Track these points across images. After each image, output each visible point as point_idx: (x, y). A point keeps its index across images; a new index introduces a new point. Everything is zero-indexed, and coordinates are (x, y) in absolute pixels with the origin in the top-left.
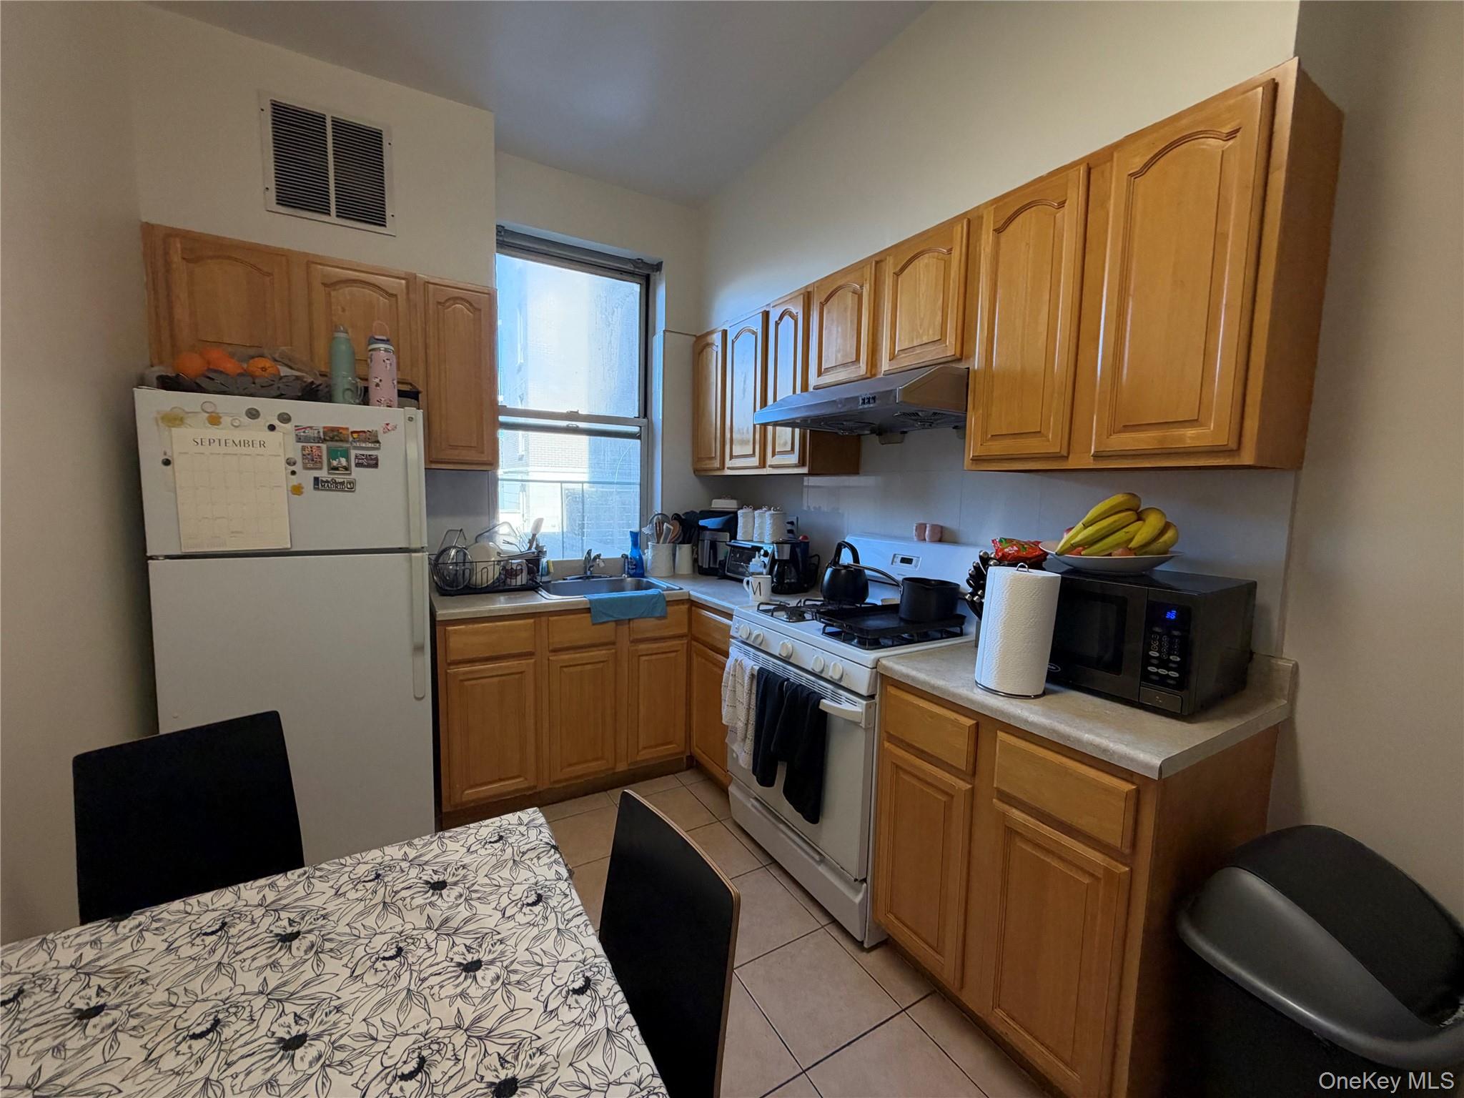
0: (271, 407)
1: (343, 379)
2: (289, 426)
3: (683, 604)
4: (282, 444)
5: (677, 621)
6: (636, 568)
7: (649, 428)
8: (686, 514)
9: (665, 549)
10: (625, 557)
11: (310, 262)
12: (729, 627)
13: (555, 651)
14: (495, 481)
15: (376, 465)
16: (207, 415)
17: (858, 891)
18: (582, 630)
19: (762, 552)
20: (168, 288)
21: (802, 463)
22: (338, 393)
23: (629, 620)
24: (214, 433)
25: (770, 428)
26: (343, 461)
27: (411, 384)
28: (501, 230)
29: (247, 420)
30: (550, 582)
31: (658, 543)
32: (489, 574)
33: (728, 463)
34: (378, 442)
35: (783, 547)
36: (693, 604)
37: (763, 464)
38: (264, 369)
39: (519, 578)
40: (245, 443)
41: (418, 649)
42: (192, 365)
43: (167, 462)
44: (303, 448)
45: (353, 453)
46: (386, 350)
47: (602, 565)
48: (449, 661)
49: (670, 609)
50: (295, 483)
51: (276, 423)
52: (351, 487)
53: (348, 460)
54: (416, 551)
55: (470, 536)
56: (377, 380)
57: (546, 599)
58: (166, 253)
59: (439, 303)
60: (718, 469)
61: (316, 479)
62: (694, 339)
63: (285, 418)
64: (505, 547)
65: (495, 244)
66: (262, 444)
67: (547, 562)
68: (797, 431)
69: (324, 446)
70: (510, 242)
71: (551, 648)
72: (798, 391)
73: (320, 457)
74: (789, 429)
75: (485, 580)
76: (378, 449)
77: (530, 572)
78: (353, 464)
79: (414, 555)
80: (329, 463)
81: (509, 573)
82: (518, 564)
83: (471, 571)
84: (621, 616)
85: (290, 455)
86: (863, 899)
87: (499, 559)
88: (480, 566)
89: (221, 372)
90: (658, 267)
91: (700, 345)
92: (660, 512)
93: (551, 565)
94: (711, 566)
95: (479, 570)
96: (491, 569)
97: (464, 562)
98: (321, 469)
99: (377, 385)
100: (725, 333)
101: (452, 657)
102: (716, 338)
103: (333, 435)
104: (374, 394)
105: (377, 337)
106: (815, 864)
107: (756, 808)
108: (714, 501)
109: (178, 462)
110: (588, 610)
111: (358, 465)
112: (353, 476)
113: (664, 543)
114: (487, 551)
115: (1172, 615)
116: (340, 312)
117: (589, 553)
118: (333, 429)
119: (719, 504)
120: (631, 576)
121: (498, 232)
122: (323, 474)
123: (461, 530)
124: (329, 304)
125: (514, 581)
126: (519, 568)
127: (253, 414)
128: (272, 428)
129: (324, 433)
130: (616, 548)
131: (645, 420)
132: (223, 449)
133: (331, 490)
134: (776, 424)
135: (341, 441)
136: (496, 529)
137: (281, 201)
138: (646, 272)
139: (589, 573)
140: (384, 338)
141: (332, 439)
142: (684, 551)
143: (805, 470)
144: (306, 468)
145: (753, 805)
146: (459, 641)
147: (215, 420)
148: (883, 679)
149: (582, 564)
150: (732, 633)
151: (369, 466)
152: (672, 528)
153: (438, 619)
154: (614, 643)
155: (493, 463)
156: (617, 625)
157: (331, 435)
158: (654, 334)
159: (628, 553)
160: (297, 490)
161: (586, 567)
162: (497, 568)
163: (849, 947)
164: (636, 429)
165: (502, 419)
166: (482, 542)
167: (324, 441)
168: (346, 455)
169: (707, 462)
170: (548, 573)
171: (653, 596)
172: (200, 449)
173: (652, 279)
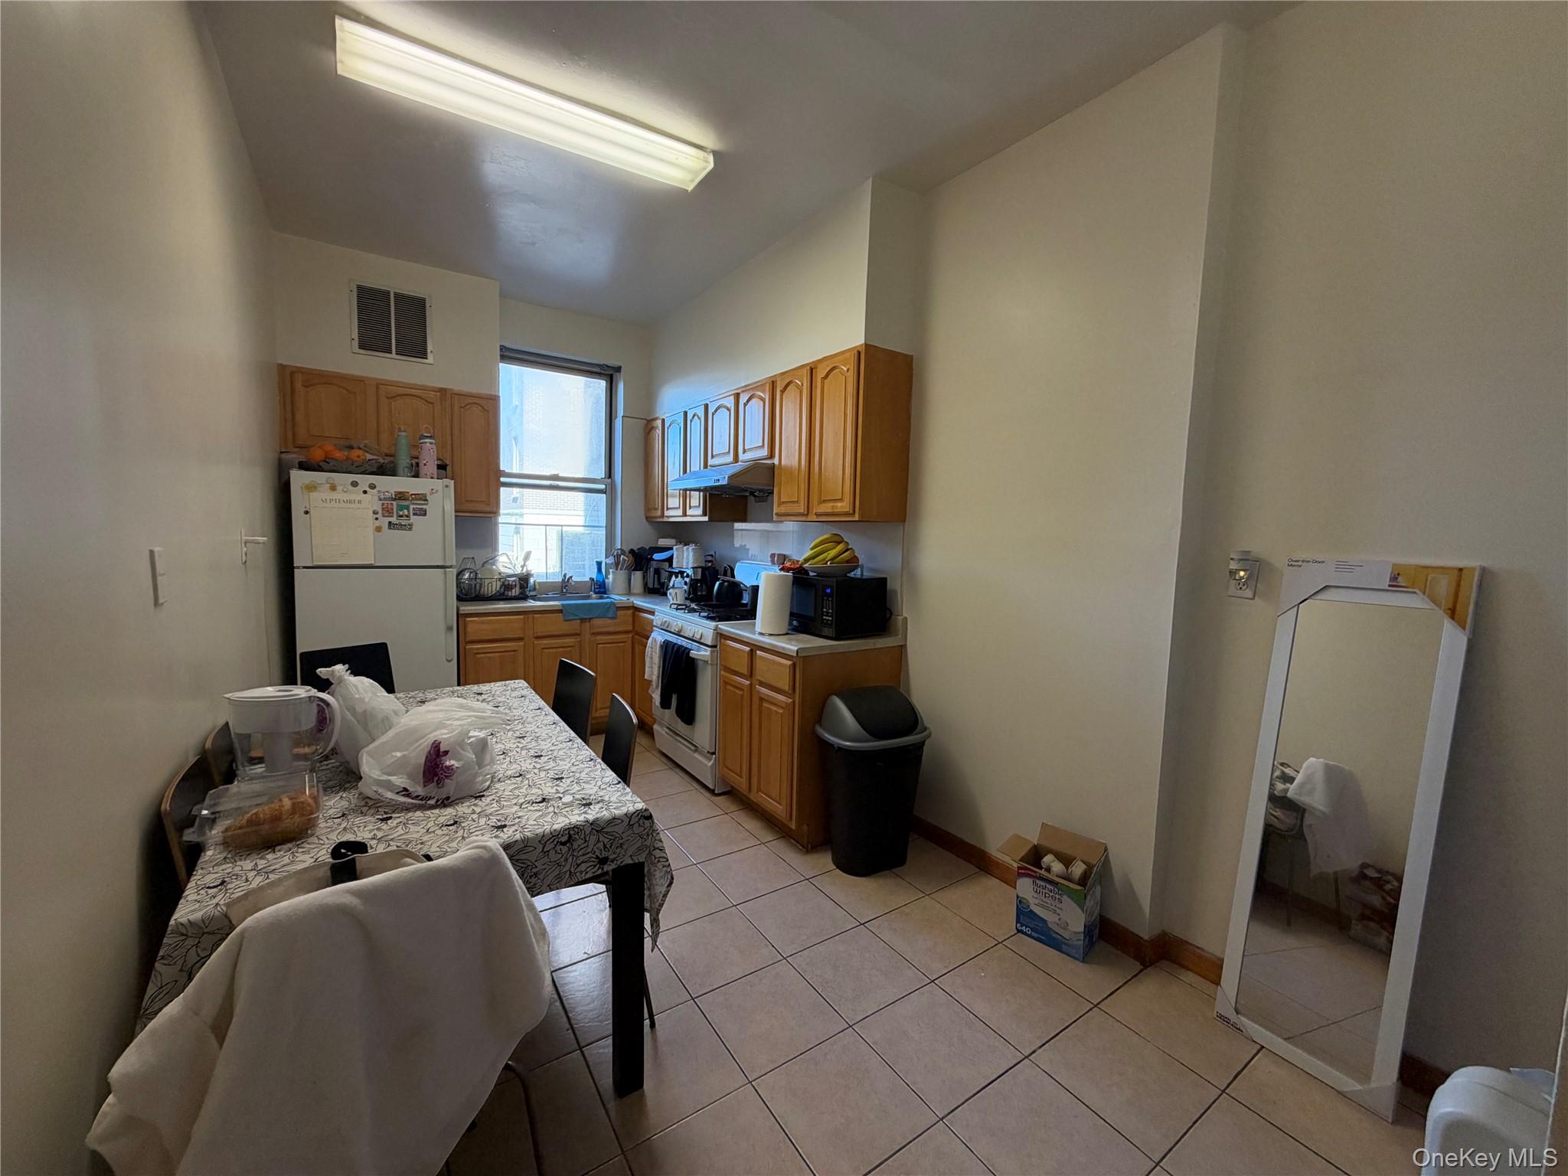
0: (365, 480)
1: (403, 461)
2: (375, 491)
3: (629, 609)
4: (370, 502)
5: (624, 620)
6: (601, 588)
7: (613, 486)
8: (639, 549)
9: (622, 575)
10: (592, 579)
11: (379, 384)
12: (653, 620)
13: (538, 638)
14: (496, 524)
15: (425, 515)
16: (329, 485)
17: (710, 760)
18: (558, 625)
19: (685, 574)
20: (293, 403)
21: (704, 514)
22: (400, 471)
23: (590, 619)
24: (334, 495)
25: (688, 492)
26: (406, 512)
27: (442, 460)
28: (503, 348)
29: (350, 487)
30: (536, 596)
31: (617, 569)
32: (495, 587)
33: (667, 513)
34: (427, 500)
35: (697, 571)
36: (637, 610)
37: (685, 514)
38: (358, 457)
39: (513, 591)
40: (350, 502)
41: (450, 629)
42: (318, 455)
43: (307, 513)
44: (383, 504)
45: (412, 507)
46: (431, 443)
47: (573, 583)
48: (467, 640)
49: (619, 613)
50: (377, 525)
51: (368, 489)
52: (410, 527)
53: (409, 511)
54: (448, 567)
55: (479, 562)
56: (425, 462)
57: (531, 604)
58: (292, 382)
59: (461, 407)
60: (659, 517)
61: (390, 523)
62: (645, 422)
63: (372, 486)
64: (503, 570)
65: (499, 357)
66: (360, 502)
67: (534, 582)
68: (702, 493)
69: (394, 503)
70: (510, 355)
71: (535, 635)
72: (702, 468)
73: (393, 509)
74: (698, 493)
75: (490, 592)
76: (427, 504)
77: (522, 587)
78: (411, 514)
79: (448, 570)
80: (397, 513)
81: (507, 587)
82: (514, 581)
83: (481, 585)
84: (585, 616)
85: (375, 508)
86: (713, 764)
87: (500, 577)
88: (487, 581)
89: (333, 459)
90: (618, 369)
91: (648, 427)
92: (619, 548)
93: (537, 584)
94: (655, 586)
95: (486, 584)
96: (494, 583)
97: (476, 579)
98: (392, 516)
99: (425, 465)
100: (663, 420)
101: (469, 638)
102: (659, 423)
103: (401, 496)
104: (423, 470)
105: (426, 435)
106: (692, 752)
107: (668, 734)
108: (660, 540)
109: (312, 511)
110: (561, 611)
111: (414, 514)
112: (411, 521)
113: (621, 569)
114: (491, 571)
115: (828, 591)
116: (397, 415)
117: (565, 576)
118: (400, 493)
119: (663, 542)
120: (596, 593)
121: (501, 349)
122: (394, 520)
123: (473, 558)
124: (390, 411)
125: (510, 593)
126: (514, 583)
127: (355, 484)
128: (365, 492)
129: (395, 495)
130: (585, 573)
131: (610, 480)
132: (337, 504)
133: (398, 529)
134: (691, 490)
135: (405, 500)
136: (497, 558)
137: (362, 346)
138: (610, 373)
139: (564, 590)
140: (429, 435)
141: (400, 499)
142: (637, 576)
143: (706, 519)
144: (384, 516)
145: (666, 733)
146: (474, 627)
147: (333, 488)
148: (720, 636)
149: (560, 585)
150: (654, 624)
151: (420, 515)
152: (626, 558)
153: (461, 612)
154: (578, 635)
155: (495, 512)
156: (581, 622)
157: (399, 496)
158: (616, 418)
159: (594, 576)
160: (378, 529)
161: (562, 587)
162: (498, 583)
163: (707, 794)
164: (603, 487)
165: (503, 479)
166: (487, 566)
167: (395, 499)
168: (407, 508)
169: (653, 511)
170: (535, 589)
171: (606, 603)
172: (324, 505)
173: (614, 376)
